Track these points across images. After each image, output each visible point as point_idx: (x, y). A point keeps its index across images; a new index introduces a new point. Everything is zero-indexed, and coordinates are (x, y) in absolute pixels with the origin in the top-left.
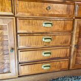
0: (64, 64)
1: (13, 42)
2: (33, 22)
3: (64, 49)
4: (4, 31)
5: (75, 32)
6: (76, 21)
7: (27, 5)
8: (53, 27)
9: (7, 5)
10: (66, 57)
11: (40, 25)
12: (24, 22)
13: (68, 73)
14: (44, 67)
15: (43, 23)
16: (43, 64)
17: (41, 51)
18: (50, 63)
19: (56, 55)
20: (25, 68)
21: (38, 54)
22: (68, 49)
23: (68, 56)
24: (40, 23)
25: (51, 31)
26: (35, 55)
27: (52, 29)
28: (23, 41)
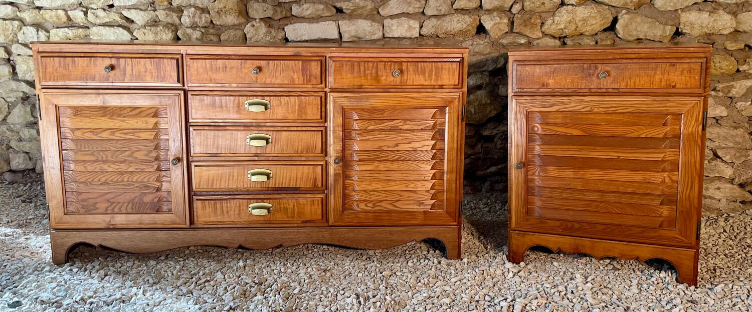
0: (310, 207)
1: (178, 144)
2: (223, 101)
3: (306, 168)
4: (161, 119)
5: (331, 125)
6: (331, 98)
7: (208, 66)
8: (269, 111)
10: (314, 190)
11: (239, 108)
12: (202, 100)
13: (325, 234)
14: (254, 208)
15: (246, 102)
16: (252, 201)
17: (244, 169)
18: (271, 201)
19: (286, 180)
20: (207, 206)
21: (238, 176)
22: (320, 168)
23: (320, 185)
24: (239, 103)
25: (268, 121)
26: (231, 178)
27: (270, 116)
28: (202, 142)
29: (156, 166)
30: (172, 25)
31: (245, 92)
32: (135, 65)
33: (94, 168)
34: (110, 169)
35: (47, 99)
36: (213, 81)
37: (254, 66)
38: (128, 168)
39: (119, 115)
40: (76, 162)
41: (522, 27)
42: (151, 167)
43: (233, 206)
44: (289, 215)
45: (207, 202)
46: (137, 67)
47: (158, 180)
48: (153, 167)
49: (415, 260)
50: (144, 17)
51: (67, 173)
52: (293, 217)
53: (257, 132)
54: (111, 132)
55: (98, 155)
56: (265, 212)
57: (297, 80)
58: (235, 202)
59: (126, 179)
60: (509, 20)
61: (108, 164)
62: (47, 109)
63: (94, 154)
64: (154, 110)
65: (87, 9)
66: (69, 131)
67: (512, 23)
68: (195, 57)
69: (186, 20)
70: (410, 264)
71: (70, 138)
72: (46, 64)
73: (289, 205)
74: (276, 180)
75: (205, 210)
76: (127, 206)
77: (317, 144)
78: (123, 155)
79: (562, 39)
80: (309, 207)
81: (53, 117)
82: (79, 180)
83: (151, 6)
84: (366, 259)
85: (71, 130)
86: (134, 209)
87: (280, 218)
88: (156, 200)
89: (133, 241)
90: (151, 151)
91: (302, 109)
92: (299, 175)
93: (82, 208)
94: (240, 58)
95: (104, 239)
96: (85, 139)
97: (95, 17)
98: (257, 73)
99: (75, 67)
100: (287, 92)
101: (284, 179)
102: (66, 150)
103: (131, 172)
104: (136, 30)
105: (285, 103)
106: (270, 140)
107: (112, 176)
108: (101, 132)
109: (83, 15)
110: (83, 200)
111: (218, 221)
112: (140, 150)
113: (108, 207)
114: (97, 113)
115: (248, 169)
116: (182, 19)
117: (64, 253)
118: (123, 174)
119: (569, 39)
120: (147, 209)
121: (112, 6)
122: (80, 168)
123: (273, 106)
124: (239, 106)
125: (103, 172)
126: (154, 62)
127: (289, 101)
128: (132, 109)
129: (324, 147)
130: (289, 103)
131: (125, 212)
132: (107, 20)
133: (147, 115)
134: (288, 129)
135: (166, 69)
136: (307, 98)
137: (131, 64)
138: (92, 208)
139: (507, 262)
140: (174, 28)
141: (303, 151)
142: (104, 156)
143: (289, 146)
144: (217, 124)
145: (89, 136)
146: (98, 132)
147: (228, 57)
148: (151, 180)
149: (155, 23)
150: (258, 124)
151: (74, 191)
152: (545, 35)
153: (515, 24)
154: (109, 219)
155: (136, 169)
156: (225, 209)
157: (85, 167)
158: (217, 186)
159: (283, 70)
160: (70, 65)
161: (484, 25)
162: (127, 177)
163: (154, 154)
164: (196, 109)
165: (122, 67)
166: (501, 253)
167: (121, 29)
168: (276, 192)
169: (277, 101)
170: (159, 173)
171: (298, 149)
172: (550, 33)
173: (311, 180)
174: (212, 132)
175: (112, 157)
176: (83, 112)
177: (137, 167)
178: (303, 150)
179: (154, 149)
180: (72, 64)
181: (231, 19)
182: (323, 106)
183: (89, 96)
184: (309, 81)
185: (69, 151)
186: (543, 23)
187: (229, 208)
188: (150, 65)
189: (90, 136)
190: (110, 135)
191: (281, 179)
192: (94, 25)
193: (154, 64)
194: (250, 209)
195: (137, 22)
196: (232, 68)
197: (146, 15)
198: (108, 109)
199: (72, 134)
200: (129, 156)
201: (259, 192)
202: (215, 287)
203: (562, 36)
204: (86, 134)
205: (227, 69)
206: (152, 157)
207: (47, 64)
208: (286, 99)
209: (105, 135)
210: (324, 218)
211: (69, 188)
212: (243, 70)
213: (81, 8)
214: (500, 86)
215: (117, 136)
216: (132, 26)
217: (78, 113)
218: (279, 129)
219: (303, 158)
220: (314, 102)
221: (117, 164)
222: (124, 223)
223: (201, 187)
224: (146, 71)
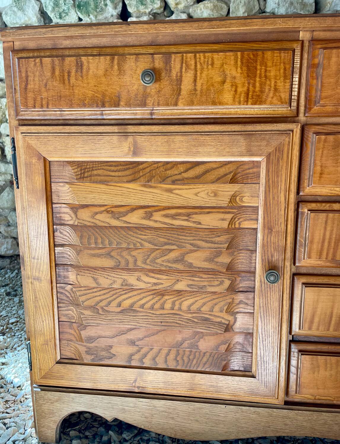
9: (272, 73)
20: (322, 365)
28: (327, 237)
29: (227, 283)
32: (202, 69)
33: (111, 282)
34: (142, 285)
35: (29, 147)
38: (175, 283)
39: (164, 180)
40: (77, 267)
42: (217, 283)
45: (321, 359)
46: (205, 73)
47: (231, 310)
48: (222, 283)
51: (63, 288)
54: (146, 212)
55: (118, 257)
59: (168, 306)
61: (137, 274)
62: (28, 165)
63: (112, 254)
64: (232, 168)
66: (68, 210)
68: (334, 45)
71: (71, 223)
72: (27, 72)
75: (316, 373)
76: (168, 354)
78: (163, 259)
81: (39, 181)
82: (83, 302)
85: (72, 208)
86: (180, 362)
88: (223, 348)
89: (173, 418)
90: (219, 254)
93: (87, 353)
95: (124, 411)
96: (96, 227)
99: (82, 77)
102: (62, 245)
103: (179, 292)
107: (144, 297)
108: (126, 214)
110: (91, 339)
112: (199, 248)
113: (132, 355)
114: (120, 174)
117: (55, 427)
118: (163, 295)
120: (205, 364)
122: (86, 280)
125: (128, 288)
126: (242, 57)
128: (189, 166)
131: (164, 366)
133: (219, 179)
135: (268, 74)
137: (193, 67)
138: (104, 353)
142: (131, 260)
145: (104, 219)
146: (120, 213)
148: (217, 308)
151: (74, 321)
154: (133, 378)
155: (188, 286)
157: (95, 279)
160: (73, 74)
162: (170, 301)
163: (225, 259)
165: (174, 73)
170: (233, 296)
175: (145, 263)
176: (95, 172)
177: (191, 283)
179: (228, 248)
180: (77, 71)
183: (107, 138)
185: (67, 249)
188: (234, 69)
189: (108, 220)
190: (144, 218)
193: (242, 63)
198: (141, 167)
199: (73, 215)
200: (176, 261)
204: (98, 217)
206: (222, 264)
207: (29, 74)
209: (135, 218)
211: (66, 315)
215: (156, 221)
217: (86, 175)
221: (153, 275)
222: (161, 385)
224: (224, 82)
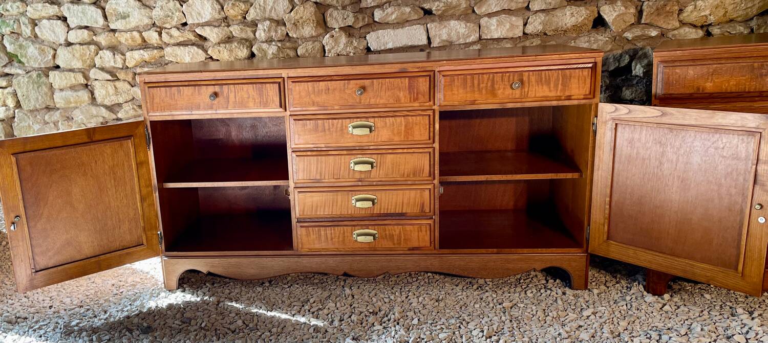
2: (326, 125)
3: (413, 193)
7: (310, 88)
8: (373, 133)
9: (271, 93)
10: (421, 215)
11: (343, 130)
12: (304, 125)
13: (433, 262)
14: (359, 235)
15: (350, 125)
16: (356, 228)
17: (348, 195)
18: (376, 227)
19: (391, 205)
20: (311, 233)
21: (342, 202)
22: (427, 192)
23: (428, 210)
24: (342, 126)
25: (373, 144)
26: (335, 204)
27: (374, 139)
28: (305, 168)
30: (246, 40)
31: (349, 114)
36: (316, 104)
37: (358, 86)
41: (653, 17)
43: (338, 233)
44: (396, 242)
45: (311, 229)
46: (240, 93)
49: (535, 291)
50: (219, 33)
52: (399, 244)
53: (361, 156)
56: (370, 239)
57: (403, 98)
58: (339, 229)
60: (636, 8)
65: (161, 28)
67: (640, 12)
68: (297, 80)
69: (261, 34)
70: (529, 294)
72: (153, 94)
73: (395, 231)
74: (381, 206)
75: (309, 237)
77: (425, 167)
79: (706, 28)
80: (417, 233)
83: (224, 21)
84: (478, 289)
87: (385, 245)
91: (408, 129)
92: (405, 201)
94: (343, 78)
95: (213, 266)
97: (169, 37)
98: (361, 94)
99: (180, 96)
100: (393, 113)
101: (390, 204)
104: (211, 49)
105: (390, 124)
106: (375, 164)
109: (158, 36)
111: (323, 247)
115: (352, 194)
116: (257, 34)
119: (714, 28)
121: (185, 24)
123: (377, 127)
124: (342, 130)
126: (256, 87)
127: (394, 122)
129: (432, 170)
130: (395, 124)
132: (181, 39)
134: (393, 151)
135: (269, 94)
136: (414, 118)
137: (234, 90)
139: (645, 293)
140: (249, 43)
141: (410, 175)
143: (395, 169)
144: (319, 149)
147: (330, 78)
149: (229, 39)
150: (361, 148)
152: (683, 24)
153: (645, 14)
156: (329, 236)
158: (321, 213)
159: (388, 89)
160: (176, 95)
161: (605, 17)
164: (298, 135)
165: (225, 94)
166: (637, 283)
167: (195, 48)
168: (380, 218)
169: (382, 123)
171: (404, 174)
172: (690, 21)
173: (418, 206)
174: (315, 158)
178: (410, 173)
180: (178, 94)
181: (308, 30)
182: (432, 126)
184: (416, 99)
186: (681, 11)
187: (333, 235)
188: (253, 91)
191: (386, 205)
192: (168, 45)
193: (256, 89)
194: (355, 236)
195: (212, 39)
196: (335, 89)
197: (221, 31)
201: (362, 219)
202: (330, 315)
203: (705, 24)
205: (330, 91)
208: (391, 120)
210: (432, 245)
212: (347, 91)
213: (155, 28)
214: (624, 89)
216: (206, 44)
218: (384, 151)
219: (409, 182)
220: (422, 122)
223: (305, 214)
224: (249, 98)
